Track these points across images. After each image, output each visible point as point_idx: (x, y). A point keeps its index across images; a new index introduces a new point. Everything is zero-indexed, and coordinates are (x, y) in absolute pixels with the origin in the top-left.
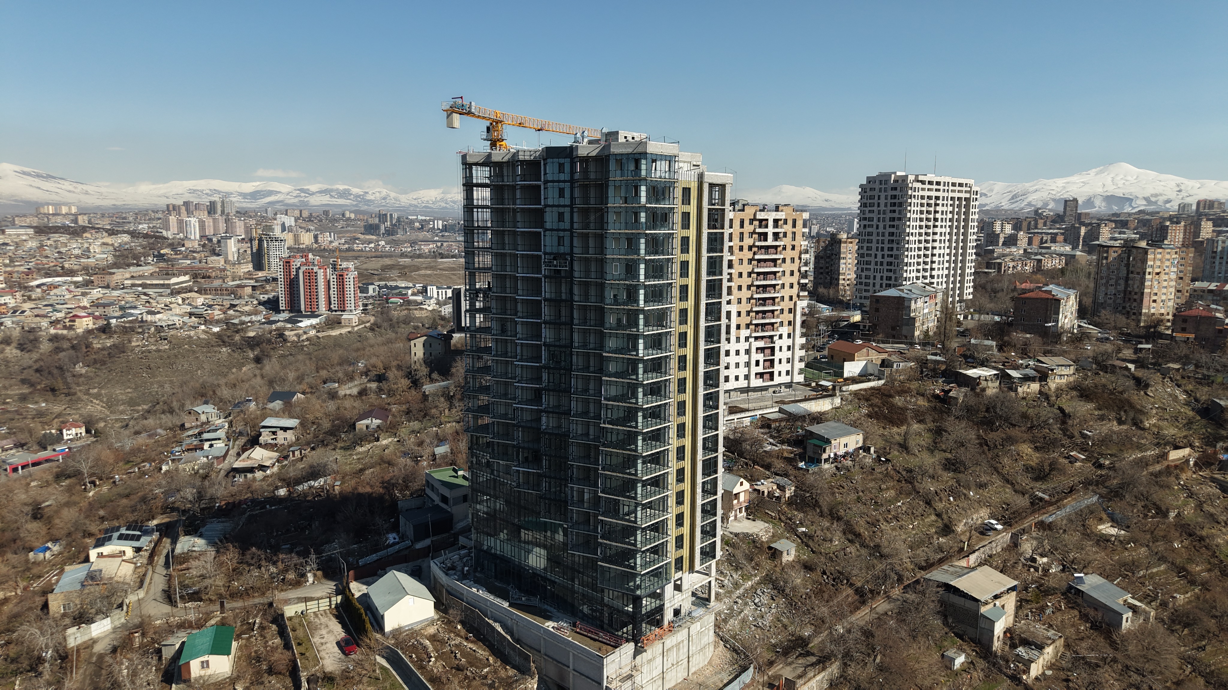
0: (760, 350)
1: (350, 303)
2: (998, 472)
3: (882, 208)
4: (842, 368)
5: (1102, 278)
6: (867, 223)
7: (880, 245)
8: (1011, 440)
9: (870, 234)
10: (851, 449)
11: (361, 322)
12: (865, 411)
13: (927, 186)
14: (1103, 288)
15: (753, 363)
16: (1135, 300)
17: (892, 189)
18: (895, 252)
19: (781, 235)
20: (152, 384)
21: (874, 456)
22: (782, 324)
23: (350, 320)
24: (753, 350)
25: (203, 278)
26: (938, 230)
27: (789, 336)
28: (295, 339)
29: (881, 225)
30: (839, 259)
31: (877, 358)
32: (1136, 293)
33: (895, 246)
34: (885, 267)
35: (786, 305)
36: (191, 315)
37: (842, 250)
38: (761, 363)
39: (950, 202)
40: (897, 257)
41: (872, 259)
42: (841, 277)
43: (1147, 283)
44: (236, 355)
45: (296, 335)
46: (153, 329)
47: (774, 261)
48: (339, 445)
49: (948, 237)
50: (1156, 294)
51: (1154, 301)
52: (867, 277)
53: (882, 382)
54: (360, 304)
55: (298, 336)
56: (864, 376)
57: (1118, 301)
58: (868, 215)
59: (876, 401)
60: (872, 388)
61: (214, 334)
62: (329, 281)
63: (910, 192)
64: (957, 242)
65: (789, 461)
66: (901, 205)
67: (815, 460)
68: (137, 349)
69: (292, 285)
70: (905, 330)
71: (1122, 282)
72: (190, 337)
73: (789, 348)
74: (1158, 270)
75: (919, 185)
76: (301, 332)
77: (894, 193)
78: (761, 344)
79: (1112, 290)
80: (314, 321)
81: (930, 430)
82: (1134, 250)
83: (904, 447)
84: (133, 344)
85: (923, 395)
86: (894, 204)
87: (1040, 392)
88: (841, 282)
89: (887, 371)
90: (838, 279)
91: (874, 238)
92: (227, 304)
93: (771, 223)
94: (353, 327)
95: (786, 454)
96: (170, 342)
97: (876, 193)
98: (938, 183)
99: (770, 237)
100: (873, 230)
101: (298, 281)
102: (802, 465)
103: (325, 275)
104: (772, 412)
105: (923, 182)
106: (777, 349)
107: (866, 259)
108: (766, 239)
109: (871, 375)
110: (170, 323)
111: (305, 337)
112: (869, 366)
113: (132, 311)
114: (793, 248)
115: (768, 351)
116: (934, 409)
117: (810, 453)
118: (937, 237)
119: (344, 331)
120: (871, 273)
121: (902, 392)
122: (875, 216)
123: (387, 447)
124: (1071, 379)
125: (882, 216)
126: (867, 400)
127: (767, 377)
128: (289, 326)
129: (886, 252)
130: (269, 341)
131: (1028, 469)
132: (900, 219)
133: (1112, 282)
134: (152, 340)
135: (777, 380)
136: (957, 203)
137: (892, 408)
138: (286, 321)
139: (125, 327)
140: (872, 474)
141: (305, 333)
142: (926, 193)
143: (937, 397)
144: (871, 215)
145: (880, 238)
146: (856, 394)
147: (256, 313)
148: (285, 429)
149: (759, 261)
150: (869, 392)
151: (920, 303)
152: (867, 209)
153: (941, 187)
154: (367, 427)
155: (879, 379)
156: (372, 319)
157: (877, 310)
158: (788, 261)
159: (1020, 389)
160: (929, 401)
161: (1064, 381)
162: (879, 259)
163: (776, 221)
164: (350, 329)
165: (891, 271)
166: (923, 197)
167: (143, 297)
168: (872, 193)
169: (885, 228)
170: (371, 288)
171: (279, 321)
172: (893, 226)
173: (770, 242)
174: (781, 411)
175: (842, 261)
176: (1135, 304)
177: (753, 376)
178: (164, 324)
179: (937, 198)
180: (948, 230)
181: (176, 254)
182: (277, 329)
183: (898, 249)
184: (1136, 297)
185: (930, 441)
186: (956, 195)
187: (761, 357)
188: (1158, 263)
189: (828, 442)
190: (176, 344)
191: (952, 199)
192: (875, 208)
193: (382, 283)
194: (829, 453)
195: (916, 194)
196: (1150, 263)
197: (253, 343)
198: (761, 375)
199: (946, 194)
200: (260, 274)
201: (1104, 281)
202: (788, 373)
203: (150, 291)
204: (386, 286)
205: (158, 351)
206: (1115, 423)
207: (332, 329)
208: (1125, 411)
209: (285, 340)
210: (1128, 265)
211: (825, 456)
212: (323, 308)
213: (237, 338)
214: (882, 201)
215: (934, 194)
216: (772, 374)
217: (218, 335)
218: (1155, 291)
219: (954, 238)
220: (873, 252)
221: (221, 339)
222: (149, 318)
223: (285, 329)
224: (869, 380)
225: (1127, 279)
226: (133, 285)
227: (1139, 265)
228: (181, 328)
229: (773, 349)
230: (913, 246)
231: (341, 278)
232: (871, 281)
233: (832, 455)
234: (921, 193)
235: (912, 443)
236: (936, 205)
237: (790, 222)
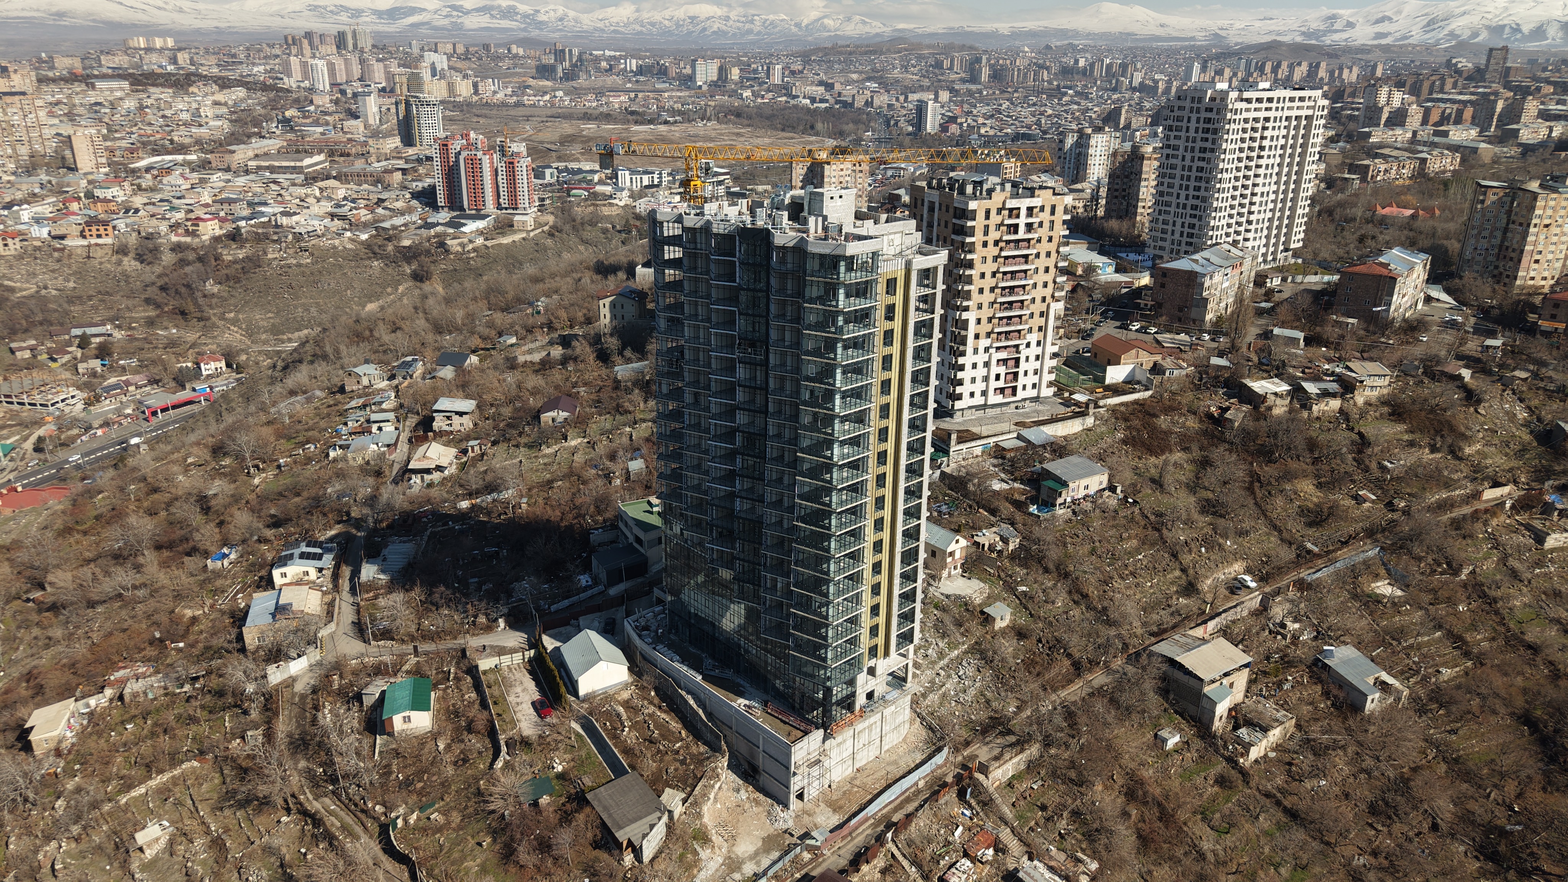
0: (1002, 362)
1: (524, 199)
2: (1266, 516)
3: (1192, 134)
4: (1105, 371)
5: (1473, 228)
6: (1170, 151)
7: (1185, 183)
8: (1289, 476)
9: (1173, 167)
10: (1092, 491)
11: (538, 225)
12: (1120, 435)
13: (1254, 105)
14: (1472, 241)
15: (993, 377)
16: (1511, 259)
17: (1207, 110)
18: (1202, 193)
19: (1036, 226)
20: (296, 307)
21: (1121, 496)
22: (1030, 330)
23: (524, 222)
24: (994, 362)
25: (342, 155)
26: (1263, 162)
27: (1039, 343)
28: (459, 249)
29: (1188, 156)
30: (1140, 180)
31: (1147, 360)
32: (1514, 250)
33: (1203, 185)
34: (1189, 211)
35: (1038, 307)
36: (333, 216)
38: (1002, 377)
39: (1285, 123)
40: (1204, 200)
41: (1173, 200)
42: (1140, 204)
43: (1531, 239)
44: (390, 270)
45: (460, 244)
46: (290, 237)
47: (1026, 257)
48: (523, 440)
49: (1276, 169)
50: (1540, 252)
51: (1537, 261)
52: (1165, 222)
53: (1149, 393)
54: (536, 198)
55: (463, 245)
56: (1129, 384)
57: (1490, 258)
58: (1172, 142)
59: (1136, 423)
60: (1136, 402)
61: (362, 243)
62: (496, 170)
63: (1229, 116)
64: (1288, 175)
65: (1020, 506)
66: (1215, 131)
67: (1048, 504)
68: (275, 263)
69: (451, 175)
70: (1194, 313)
71: (1499, 234)
72: (334, 247)
73: (1037, 358)
74: (1547, 222)
75: (1244, 105)
76: (465, 240)
77: (1209, 115)
78: (1003, 355)
79: (1484, 244)
80: (480, 224)
81: (1193, 461)
82: (1520, 193)
83: (1158, 483)
84: (270, 256)
85: (1195, 413)
86: (1207, 131)
87: (1341, 411)
88: (1140, 210)
89: (1157, 379)
90: (1136, 207)
91: (1178, 172)
92: (374, 198)
93: (1023, 212)
94: (528, 232)
95: (1017, 496)
96: (312, 254)
97: (1185, 114)
98: (1270, 100)
99: (1022, 229)
100: (1178, 162)
101: (459, 170)
102: (1033, 509)
103: (492, 163)
104: (1009, 441)
105: (1249, 101)
106: (1023, 359)
107: (1166, 198)
108: (1016, 232)
109: (1138, 383)
110: (310, 229)
111: (471, 247)
112: (1137, 371)
113: (263, 209)
114: (1050, 239)
115: (1011, 363)
116: (1205, 433)
117: (1044, 495)
118: (1261, 171)
119: (517, 237)
120: (1170, 218)
121: (1168, 410)
122: (1181, 143)
124: (1385, 391)
125: (1190, 144)
126: (1126, 420)
127: (1008, 392)
128: (451, 231)
129: (1191, 192)
130: (428, 252)
131: (1303, 511)
132: (1212, 151)
133: (1486, 233)
134: (291, 251)
135: (1021, 395)
136: (1294, 123)
137: (1154, 430)
138: (447, 224)
139: (257, 233)
140: (1114, 518)
141: (471, 241)
142: (1252, 115)
143: (1210, 416)
144: (1177, 142)
145: (1186, 173)
146: (1113, 410)
147: (410, 211)
148: (461, 414)
149: (1006, 258)
150: (1130, 408)
151: (1217, 278)
152: (1172, 134)
153: (1274, 105)
154: (553, 420)
155: (1147, 389)
156: (551, 219)
157: (1163, 286)
158: (1043, 255)
159: (1315, 408)
160: (1201, 421)
161: (1375, 393)
162: (1182, 200)
163: (1030, 210)
164: (524, 235)
165: (1195, 216)
166: (1246, 121)
167: (273, 187)
168: (1180, 113)
169: (1193, 160)
170: (548, 172)
171: (438, 224)
172: (1204, 159)
173: (1021, 234)
174: (1019, 437)
175: (1143, 183)
176: (1511, 264)
177: (991, 392)
178: (303, 231)
179: (1267, 119)
180: (1278, 160)
181: (304, 117)
182: (437, 235)
183: (1206, 189)
184: (1513, 255)
185: (1191, 475)
186: (1294, 113)
187: (1002, 370)
188: (1549, 212)
189: (1065, 484)
190: (320, 254)
191: (1288, 119)
192: (1183, 134)
193: (562, 165)
194: (1066, 496)
195: (1237, 117)
196: (1538, 212)
197: (409, 254)
198: (1002, 390)
199: (1279, 114)
200: (411, 151)
201: (1475, 232)
202: (1034, 386)
203: (281, 177)
204: (566, 169)
205: (299, 265)
206: (1427, 450)
207: (503, 234)
208: (1442, 436)
209: (447, 251)
210: (1509, 212)
211: (1060, 501)
212: (490, 206)
213: (390, 248)
214: (1193, 125)
215: (1262, 115)
216: (1014, 389)
217: (367, 245)
218: (1540, 248)
219: (1286, 170)
220: (1175, 191)
221: (372, 250)
222: (284, 221)
223: (445, 234)
224: (1134, 391)
225: (1506, 230)
226: (259, 168)
227: (1524, 213)
228: (323, 235)
229: (1017, 360)
230: (1226, 186)
231: (511, 167)
232: (1170, 228)
233: (1069, 500)
234: (1245, 115)
235: (1168, 479)
236: (1265, 128)
237: (1048, 209)
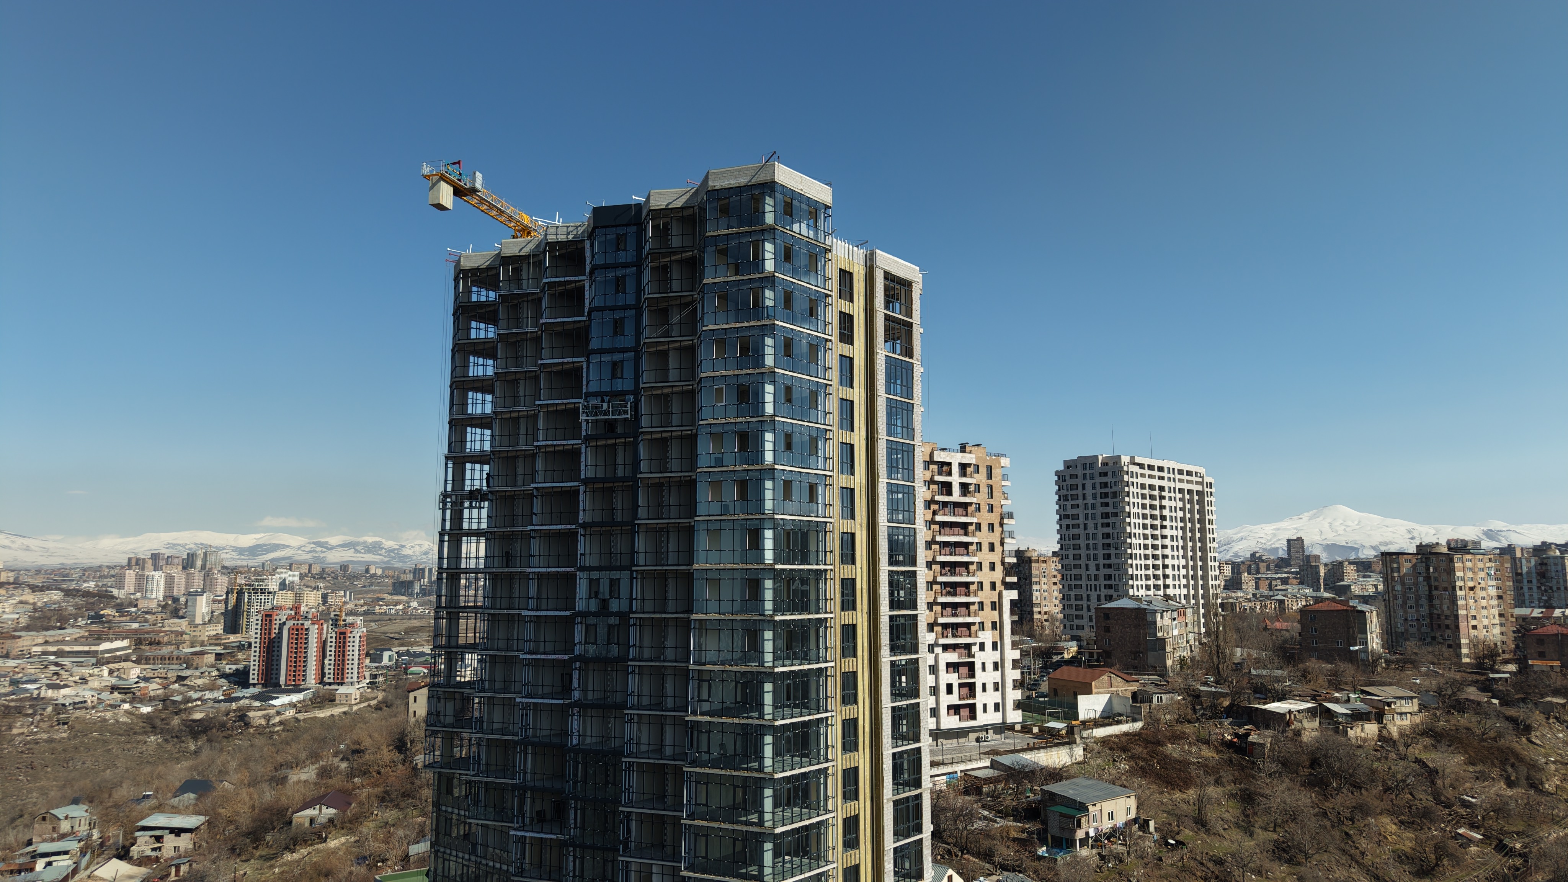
0: (952, 667)
1: (352, 673)
2: (1357, 862)
3: (1089, 500)
4: (1074, 707)
5: (1396, 597)
6: (1069, 522)
7: (1092, 552)
8: (1363, 810)
9: (1076, 537)
10: (1120, 820)
11: (364, 699)
12: (1124, 766)
13: (1147, 472)
14: (1400, 612)
15: (943, 689)
16: (1447, 627)
17: (1101, 474)
18: (1113, 561)
19: (972, 488)
20: (30, 791)
21: (1156, 836)
22: (982, 625)
23: (348, 695)
24: (942, 667)
25: (150, 644)
26: (1167, 532)
27: (995, 646)
28: (263, 722)
29: (1091, 524)
30: (1031, 584)
31: (1125, 688)
32: (1447, 617)
33: (1112, 551)
34: (1103, 582)
35: (987, 596)
36: (113, 689)
37: (1034, 572)
38: (955, 689)
39: (1179, 496)
40: (1118, 567)
41: (1083, 572)
42: (1035, 609)
43: (1461, 602)
44: (169, 747)
45: (264, 717)
46: (50, 709)
47: (964, 526)
49: (1181, 543)
50: (1475, 617)
51: (1475, 627)
52: (1078, 598)
53: (1139, 725)
54: (367, 674)
55: (268, 718)
56: (1108, 717)
57: (1424, 629)
58: (1070, 512)
59: (1139, 750)
60: (1126, 734)
61: (142, 716)
62: (325, 642)
63: (1126, 478)
64: (1193, 549)
65: (1023, 843)
66: (1115, 495)
67: (1065, 842)
68: (19, 739)
69: (271, 648)
70: (1151, 658)
71: (1424, 602)
72: (104, 720)
73: (996, 666)
74: (1471, 584)
75: (1135, 469)
76: (272, 712)
77: (1104, 479)
78: (953, 657)
79: (1412, 614)
80: (295, 698)
81: (1232, 796)
82: (1433, 558)
83: (1201, 823)
84: (15, 731)
85: (1207, 742)
86: (1106, 495)
87: (1381, 738)
88: (1036, 616)
89: (1144, 707)
90: (1031, 613)
91: (1082, 542)
92: (172, 675)
93: (955, 469)
94: (351, 706)
95: (1014, 834)
96: (72, 728)
97: (1079, 481)
98: (1161, 469)
99: (956, 489)
100: (1080, 531)
101: (280, 642)
102: (1042, 851)
103: (320, 634)
104: (980, 766)
105: (1141, 466)
106: (978, 666)
107: (1075, 572)
108: (950, 493)
109: (1121, 715)
110: (78, 700)
111: (277, 719)
112: (1115, 702)
113: (29, 686)
114: (991, 509)
115: (964, 670)
116: (1230, 762)
117: (1054, 830)
118: (1167, 542)
119: (337, 711)
120: (1083, 592)
121: (1175, 738)
122: (1080, 511)
123: (334, 852)
125: (1090, 512)
126: (1124, 750)
127: (965, 712)
128: (257, 704)
129: (1102, 562)
130: (223, 726)
131: (1401, 858)
132: (1116, 515)
133: (1412, 602)
134: (44, 725)
135: (982, 718)
136: (1187, 497)
137: (1165, 760)
138: (254, 697)
139: (7, 707)
140: (1158, 867)
141: (278, 713)
142: (1148, 481)
143: (1230, 745)
144: (1075, 511)
145: (1091, 542)
146: (1105, 741)
147: (212, 688)
148: (177, 832)
149: (943, 524)
150: (1124, 739)
151: (1167, 620)
152: (1069, 504)
153: (1165, 474)
154: (312, 821)
155: (1134, 720)
156: (381, 695)
157: (1107, 630)
158: (985, 528)
159: (1351, 733)
160: (1218, 752)
161: (1407, 722)
162: (1092, 570)
163: (963, 467)
164: (346, 709)
165: (1110, 587)
166: (1143, 486)
167: (53, 668)
168: (1074, 481)
169: (1096, 528)
170: (386, 655)
171: (244, 697)
172: (1108, 525)
173: (956, 496)
174: (994, 765)
175: (1035, 587)
176: (1448, 632)
177: (943, 711)
178: (67, 702)
179: (1162, 489)
180: (1180, 533)
181: (123, 616)
182: (239, 709)
183: (1117, 556)
184: (1447, 622)
185: (1237, 812)
186: (1186, 486)
187: (953, 678)
188: (1470, 574)
189: (1083, 808)
190: (81, 730)
191: (1181, 491)
192: (1080, 502)
193: (403, 649)
194: (1088, 829)
195: (1134, 480)
196: (1459, 574)
197: (197, 729)
198: (955, 709)
199: (1172, 485)
200: (233, 638)
201: (1400, 602)
202: (997, 707)
203: (66, 661)
204: (408, 653)
205: (51, 740)
206: (1502, 784)
207: (320, 708)
209: (247, 725)
210: (1428, 578)
211: (1080, 834)
212: (312, 679)
213: (176, 721)
214: (1089, 491)
215: (1157, 483)
216: (972, 708)
217: (148, 718)
218: (1473, 612)
219: (1190, 544)
220: (1083, 562)
221: (150, 724)
222: (50, 693)
223: (250, 708)
224: (1119, 722)
225: (1430, 598)
226: (45, 653)
227: (1444, 577)
228: (93, 707)
229: (971, 666)
230: (1138, 552)
231: (342, 638)
232: (1084, 603)
233: (1092, 833)
234: (1140, 480)
235: (1213, 814)
236: (1162, 498)
237: (983, 470)
